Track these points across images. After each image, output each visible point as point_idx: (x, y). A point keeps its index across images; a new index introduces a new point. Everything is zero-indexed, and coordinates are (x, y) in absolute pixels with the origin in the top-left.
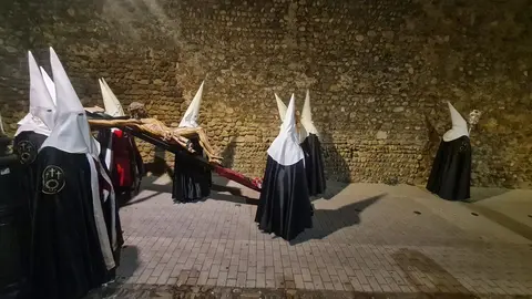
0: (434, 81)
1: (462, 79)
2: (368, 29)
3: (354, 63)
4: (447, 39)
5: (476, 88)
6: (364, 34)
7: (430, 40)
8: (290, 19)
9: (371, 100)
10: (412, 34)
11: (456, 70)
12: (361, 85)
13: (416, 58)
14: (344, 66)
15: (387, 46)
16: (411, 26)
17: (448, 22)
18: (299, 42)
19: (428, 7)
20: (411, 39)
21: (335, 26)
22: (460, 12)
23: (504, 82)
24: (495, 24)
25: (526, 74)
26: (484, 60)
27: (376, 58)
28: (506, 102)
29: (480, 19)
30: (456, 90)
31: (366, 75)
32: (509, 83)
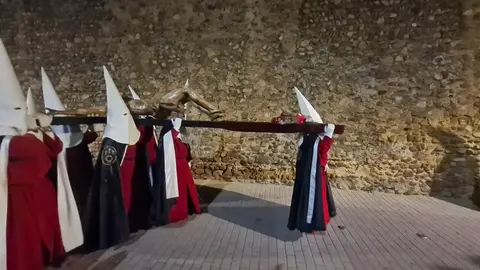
0: (133, 75)
1: (158, 71)
2: (74, 37)
3: (69, 66)
4: (138, 36)
5: (171, 79)
6: (72, 41)
7: (123, 39)
8: (20, 37)
9: (85, 97)
10: (108, 37)
11: (151, 63)
12: (75, 84)
13: (116, 57)
14: (61, 69)
15: (91, 49)
16: (106, 29)
17: (135, 22)
18: (28, 53)
19: (117, 11)
20: (108, 40)
21: (50, 37)
22: (143, 12)
23: (198, 70)
24: (176, 17)
25: (216, 60)
26: (173, 51)
27: (84, 60)
28: (204, 91)
29: (162, 15)
30: (154, 82)
31: (78, 75)
32: (202, 72)
